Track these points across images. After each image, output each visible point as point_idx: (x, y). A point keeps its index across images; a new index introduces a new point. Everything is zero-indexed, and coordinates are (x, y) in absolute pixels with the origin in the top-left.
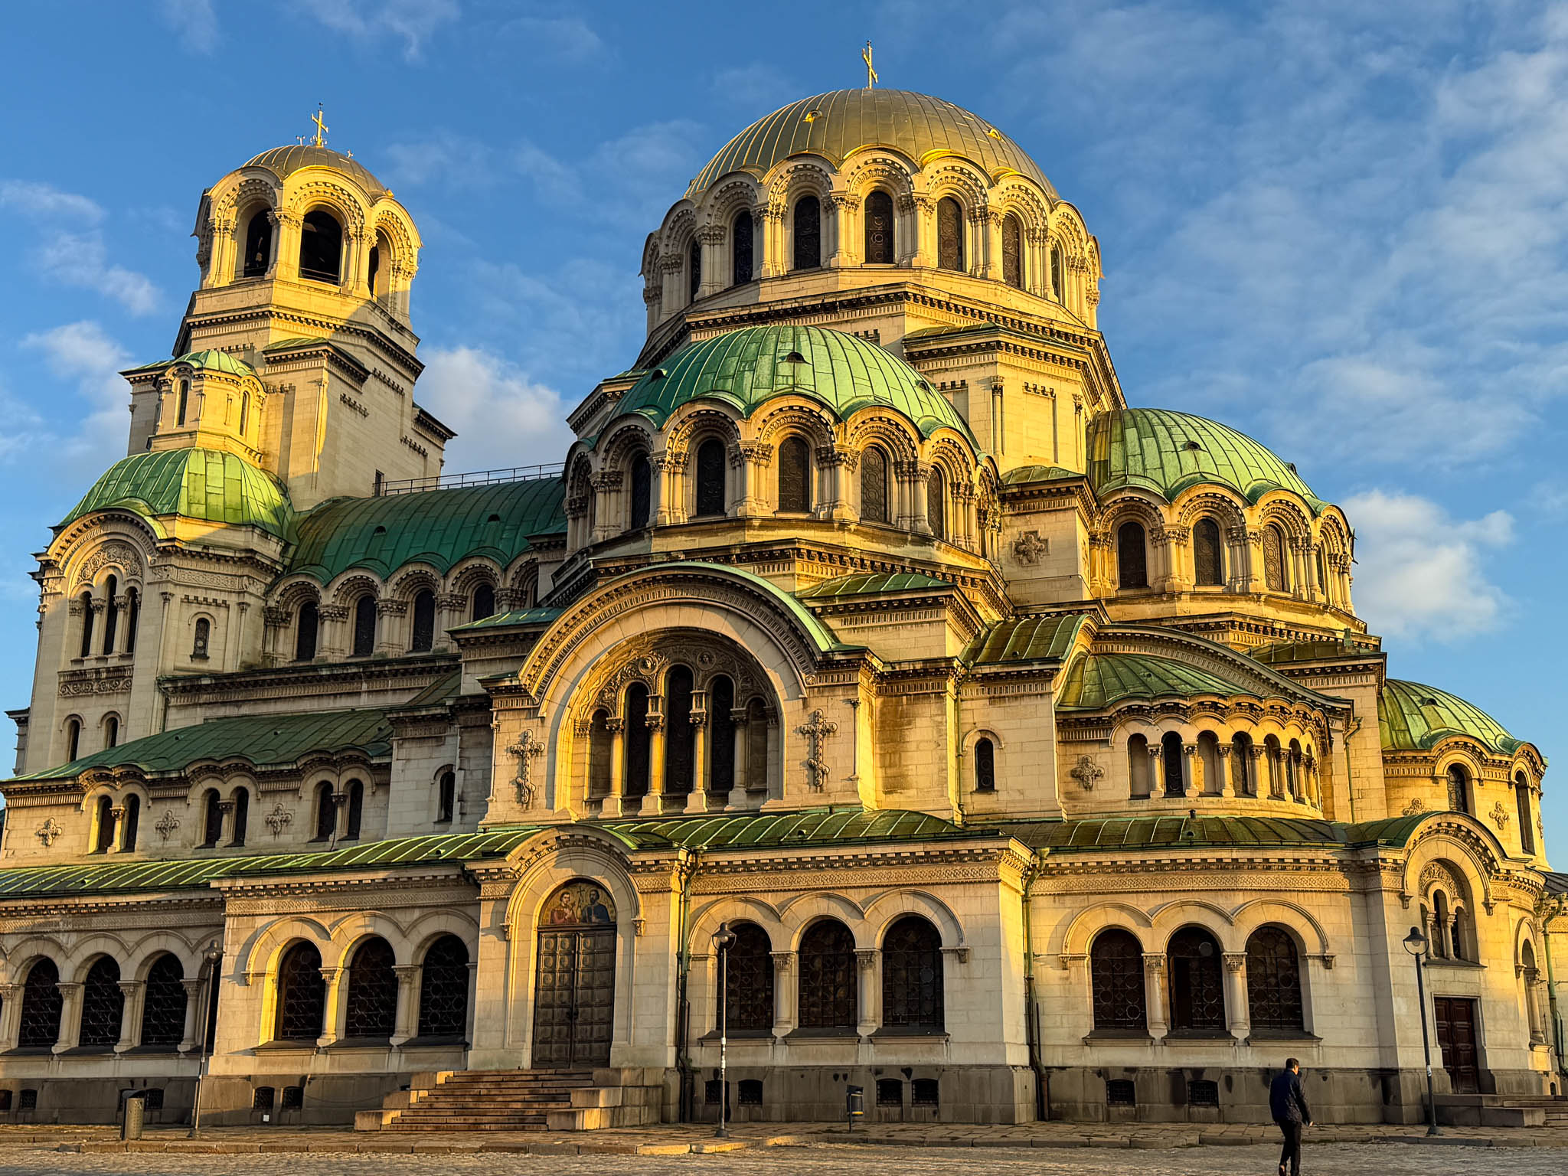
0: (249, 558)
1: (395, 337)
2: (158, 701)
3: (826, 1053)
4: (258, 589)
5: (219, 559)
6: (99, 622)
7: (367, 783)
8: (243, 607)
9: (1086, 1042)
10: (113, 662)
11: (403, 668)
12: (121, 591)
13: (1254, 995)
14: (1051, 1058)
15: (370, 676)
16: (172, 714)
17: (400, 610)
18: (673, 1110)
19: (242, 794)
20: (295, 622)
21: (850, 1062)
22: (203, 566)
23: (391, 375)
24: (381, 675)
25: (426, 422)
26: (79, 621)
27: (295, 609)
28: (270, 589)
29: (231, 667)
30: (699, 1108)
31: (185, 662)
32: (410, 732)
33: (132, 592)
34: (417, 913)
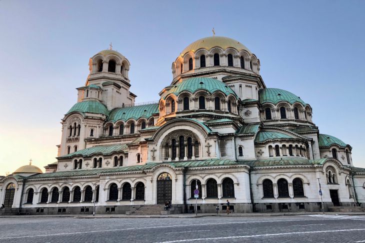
0: (101, 119)
1: (126, 80)
2: (84, 143)
3: (212, 201)
4: (102, 124)
5: (95, 119)
6: (73, 130)
7: (124, 156)
8: (99, 127)
9: (262, 199)
10: (76, 137)
11: (129, 137)
12: (77, 125)
13: (294, 190)
14: (255, 202)
15: (123, 138)
16: (87, 145)
17: (128, 127)
18: (183, 211)
19: (101, 159)
20: (109, 129)
21: (217, 203)
22: (92, 120)
23: (125, 87)
24: (125, 138)
25: (131, 94)
26: (69, 130)
27: (109, 127)
28: (104, 124)
29: (97, 137)
30: (188, 211)
31: (89, 137)
32: (132, 148)
33: (79, 125)
34: (135, 179)
